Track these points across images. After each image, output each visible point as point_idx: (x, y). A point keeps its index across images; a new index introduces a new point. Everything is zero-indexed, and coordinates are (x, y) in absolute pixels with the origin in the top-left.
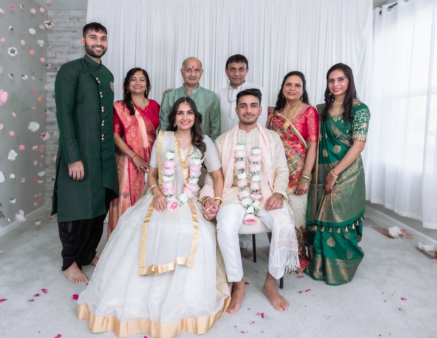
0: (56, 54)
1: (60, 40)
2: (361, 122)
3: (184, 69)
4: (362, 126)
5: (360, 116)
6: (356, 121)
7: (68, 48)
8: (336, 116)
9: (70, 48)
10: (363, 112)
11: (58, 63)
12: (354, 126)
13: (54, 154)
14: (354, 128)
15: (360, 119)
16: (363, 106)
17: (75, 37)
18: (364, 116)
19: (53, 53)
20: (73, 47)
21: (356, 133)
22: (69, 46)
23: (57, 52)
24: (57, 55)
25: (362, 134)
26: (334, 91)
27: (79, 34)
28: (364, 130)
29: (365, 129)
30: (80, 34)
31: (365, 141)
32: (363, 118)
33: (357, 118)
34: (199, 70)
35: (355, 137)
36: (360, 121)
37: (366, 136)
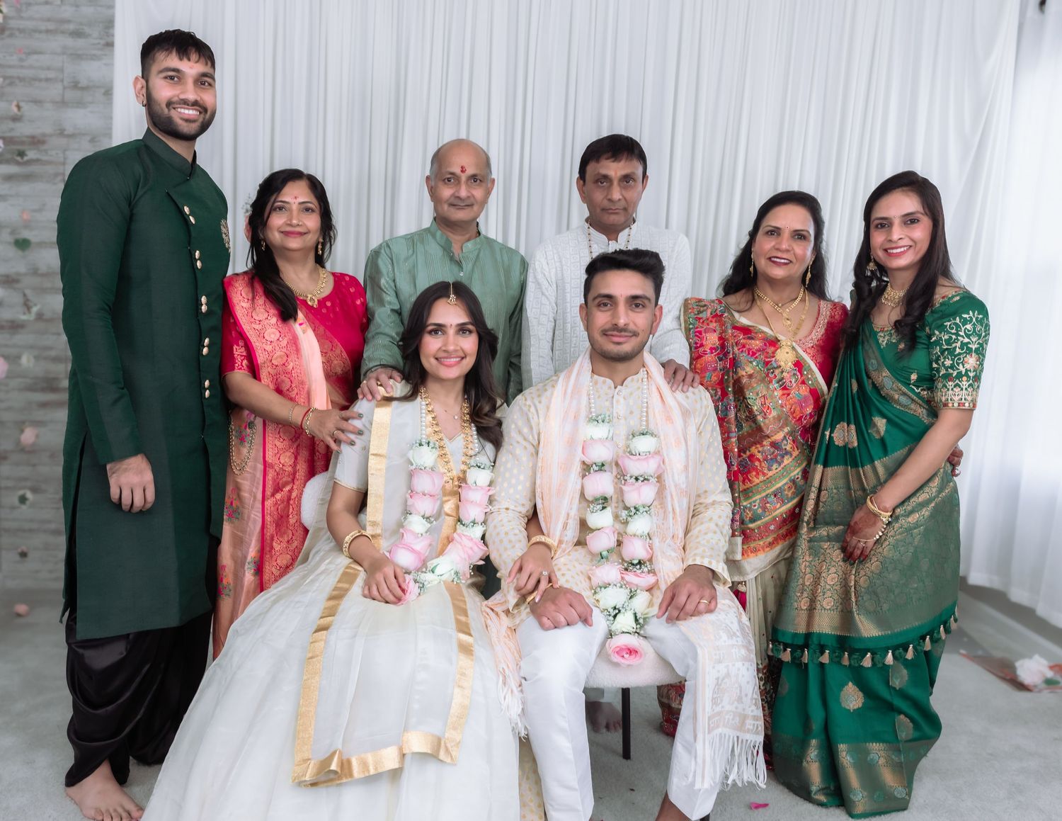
0: (19, 107)
1: (33, 59)
2: (960, 354)
3: (436, 176)
4: (963, 365)
5: (957, 335)
6: (947, 349)
7: (59, 86)
8: (886, 329)
9: (64, 88)
10: (965, 322)
11: (28, 137)
12: (938, 364)
13: (23, 422)
14: (938, 370)
15: (959, 344)
16: (972, 303)
17: (80, 52)
18: (970, 335)
19: (10, 102)
20: (75, 85)
21: (946, 387)
22: (62, 81)
23: (23, 101)
24: (22, 110)
25: (962, 389)
26: (890, 255)
27: (94, 44)
28: (968, 377)
29: (971, 374)
30: (97, 41)
31: (971, 410)
32: (966, 340)
33: (949, 342)
34: (481, 178)
35: (943, 399)
36: (958, 351)
37: (974, 393)
